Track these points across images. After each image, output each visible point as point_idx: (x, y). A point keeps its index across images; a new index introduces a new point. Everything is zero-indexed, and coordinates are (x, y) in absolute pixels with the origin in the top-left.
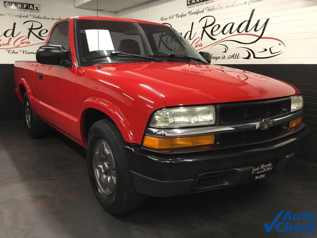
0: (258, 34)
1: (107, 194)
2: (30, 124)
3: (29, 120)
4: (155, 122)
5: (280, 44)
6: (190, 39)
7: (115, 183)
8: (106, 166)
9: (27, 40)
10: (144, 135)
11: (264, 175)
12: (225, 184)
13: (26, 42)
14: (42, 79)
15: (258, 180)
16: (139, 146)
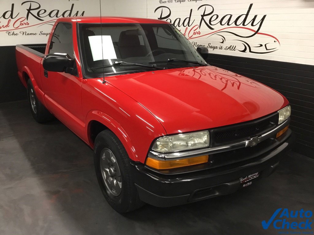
0: (256, 28)
1: (113, 194)
2: (36, 110)
3: (34, 105)
4: (157, 147)
5: (275, 42)
6: (189, 26)
7: (121, 187)
8: (113, 171)
9: (26, 21)
10: (147, 157)
11: (251, 182)
12: (216, 194)
13: (25, 24)
14: (47, 76)
15: (245, 187)
16: (143, 165)
